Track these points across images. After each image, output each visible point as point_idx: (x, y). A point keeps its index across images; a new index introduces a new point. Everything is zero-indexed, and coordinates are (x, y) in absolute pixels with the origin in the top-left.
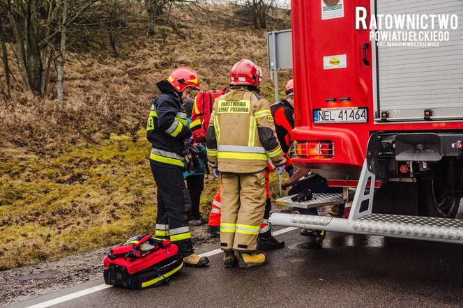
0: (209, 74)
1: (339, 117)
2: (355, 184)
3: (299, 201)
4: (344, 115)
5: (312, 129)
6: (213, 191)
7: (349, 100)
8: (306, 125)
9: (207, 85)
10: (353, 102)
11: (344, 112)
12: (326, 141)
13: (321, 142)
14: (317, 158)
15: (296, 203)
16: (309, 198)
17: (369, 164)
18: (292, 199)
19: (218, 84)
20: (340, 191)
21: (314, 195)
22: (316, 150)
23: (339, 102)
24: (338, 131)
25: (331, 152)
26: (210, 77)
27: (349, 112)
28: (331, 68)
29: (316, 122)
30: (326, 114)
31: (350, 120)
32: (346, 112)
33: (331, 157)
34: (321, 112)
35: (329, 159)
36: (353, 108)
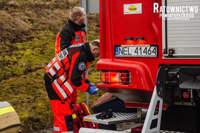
0: (33, 16)
1: (135, 52)
2: (147, 106)
3: (102, 119)
4: (139, 51)
5: (113, 61)
6: (34, 108)
7: (143, 39)
8: (109, 58)
9: (31, 25)
10: (146, 41)
11: (139, 48)
12: (124, 71)
13: (121, 71)
14: (117, 84)
15: (100, 120)
16: (110, 116)
17: (158, 91)
18: (96, 116)
19: (40, 23)
20: (135, 111)
21: (114, 114)
22: (116, 78)
23: (135, 41)
24: (134, 63)
25: (128, 80)
26: (34, 18)
27: (143, 49)
28: (129, 13)
29: (116, 56)
30: (125, 49)
31: (144, 55)
32: (141, 49)
33: (128, 84)
34: (121, 48)
35: (127, 86)
36: (146, 45)
